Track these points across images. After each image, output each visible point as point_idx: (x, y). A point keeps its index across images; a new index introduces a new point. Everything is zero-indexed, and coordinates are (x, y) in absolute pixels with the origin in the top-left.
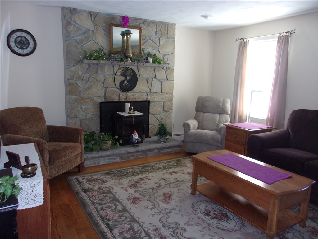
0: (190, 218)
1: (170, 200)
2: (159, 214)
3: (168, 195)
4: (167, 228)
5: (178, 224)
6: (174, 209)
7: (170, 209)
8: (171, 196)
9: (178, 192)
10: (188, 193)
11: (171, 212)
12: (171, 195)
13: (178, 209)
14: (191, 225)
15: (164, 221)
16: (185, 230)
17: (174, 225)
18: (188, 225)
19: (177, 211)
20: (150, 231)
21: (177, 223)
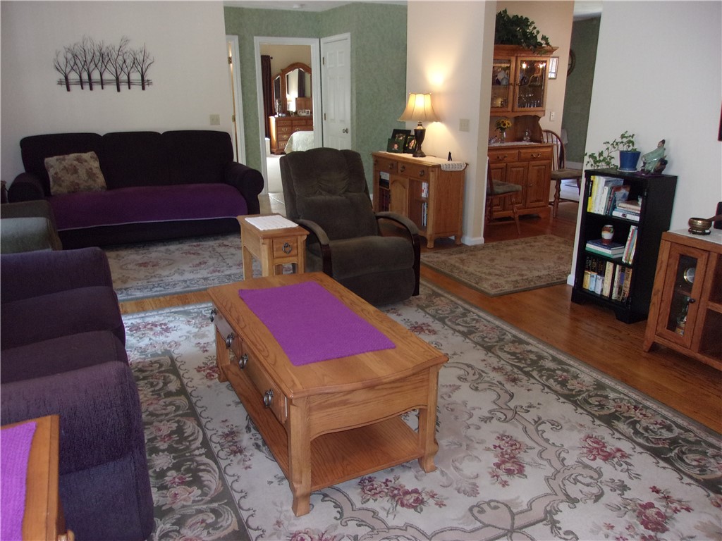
0: (446, 398)
1: (499, 447)
2: (518, 408)
3: (508, 466)
4: (495, 382)
5: (473, 388)
6: (485, 420)
7: (494, 421)
8: (496, 460)
9: (477, 482)
10: (443, 473)
11: (490, 412)
12: (498, 466)
13: (475, 420)
14: (447, 386)
15: (501, 392)
16: (460, 378)
17: (481, 386)
18: (454, 385)
19: (477, 414)
20: (526, 378)
21: (477, 389)
